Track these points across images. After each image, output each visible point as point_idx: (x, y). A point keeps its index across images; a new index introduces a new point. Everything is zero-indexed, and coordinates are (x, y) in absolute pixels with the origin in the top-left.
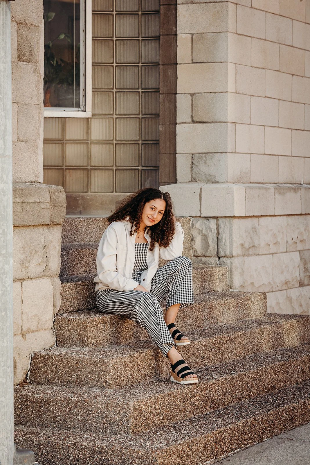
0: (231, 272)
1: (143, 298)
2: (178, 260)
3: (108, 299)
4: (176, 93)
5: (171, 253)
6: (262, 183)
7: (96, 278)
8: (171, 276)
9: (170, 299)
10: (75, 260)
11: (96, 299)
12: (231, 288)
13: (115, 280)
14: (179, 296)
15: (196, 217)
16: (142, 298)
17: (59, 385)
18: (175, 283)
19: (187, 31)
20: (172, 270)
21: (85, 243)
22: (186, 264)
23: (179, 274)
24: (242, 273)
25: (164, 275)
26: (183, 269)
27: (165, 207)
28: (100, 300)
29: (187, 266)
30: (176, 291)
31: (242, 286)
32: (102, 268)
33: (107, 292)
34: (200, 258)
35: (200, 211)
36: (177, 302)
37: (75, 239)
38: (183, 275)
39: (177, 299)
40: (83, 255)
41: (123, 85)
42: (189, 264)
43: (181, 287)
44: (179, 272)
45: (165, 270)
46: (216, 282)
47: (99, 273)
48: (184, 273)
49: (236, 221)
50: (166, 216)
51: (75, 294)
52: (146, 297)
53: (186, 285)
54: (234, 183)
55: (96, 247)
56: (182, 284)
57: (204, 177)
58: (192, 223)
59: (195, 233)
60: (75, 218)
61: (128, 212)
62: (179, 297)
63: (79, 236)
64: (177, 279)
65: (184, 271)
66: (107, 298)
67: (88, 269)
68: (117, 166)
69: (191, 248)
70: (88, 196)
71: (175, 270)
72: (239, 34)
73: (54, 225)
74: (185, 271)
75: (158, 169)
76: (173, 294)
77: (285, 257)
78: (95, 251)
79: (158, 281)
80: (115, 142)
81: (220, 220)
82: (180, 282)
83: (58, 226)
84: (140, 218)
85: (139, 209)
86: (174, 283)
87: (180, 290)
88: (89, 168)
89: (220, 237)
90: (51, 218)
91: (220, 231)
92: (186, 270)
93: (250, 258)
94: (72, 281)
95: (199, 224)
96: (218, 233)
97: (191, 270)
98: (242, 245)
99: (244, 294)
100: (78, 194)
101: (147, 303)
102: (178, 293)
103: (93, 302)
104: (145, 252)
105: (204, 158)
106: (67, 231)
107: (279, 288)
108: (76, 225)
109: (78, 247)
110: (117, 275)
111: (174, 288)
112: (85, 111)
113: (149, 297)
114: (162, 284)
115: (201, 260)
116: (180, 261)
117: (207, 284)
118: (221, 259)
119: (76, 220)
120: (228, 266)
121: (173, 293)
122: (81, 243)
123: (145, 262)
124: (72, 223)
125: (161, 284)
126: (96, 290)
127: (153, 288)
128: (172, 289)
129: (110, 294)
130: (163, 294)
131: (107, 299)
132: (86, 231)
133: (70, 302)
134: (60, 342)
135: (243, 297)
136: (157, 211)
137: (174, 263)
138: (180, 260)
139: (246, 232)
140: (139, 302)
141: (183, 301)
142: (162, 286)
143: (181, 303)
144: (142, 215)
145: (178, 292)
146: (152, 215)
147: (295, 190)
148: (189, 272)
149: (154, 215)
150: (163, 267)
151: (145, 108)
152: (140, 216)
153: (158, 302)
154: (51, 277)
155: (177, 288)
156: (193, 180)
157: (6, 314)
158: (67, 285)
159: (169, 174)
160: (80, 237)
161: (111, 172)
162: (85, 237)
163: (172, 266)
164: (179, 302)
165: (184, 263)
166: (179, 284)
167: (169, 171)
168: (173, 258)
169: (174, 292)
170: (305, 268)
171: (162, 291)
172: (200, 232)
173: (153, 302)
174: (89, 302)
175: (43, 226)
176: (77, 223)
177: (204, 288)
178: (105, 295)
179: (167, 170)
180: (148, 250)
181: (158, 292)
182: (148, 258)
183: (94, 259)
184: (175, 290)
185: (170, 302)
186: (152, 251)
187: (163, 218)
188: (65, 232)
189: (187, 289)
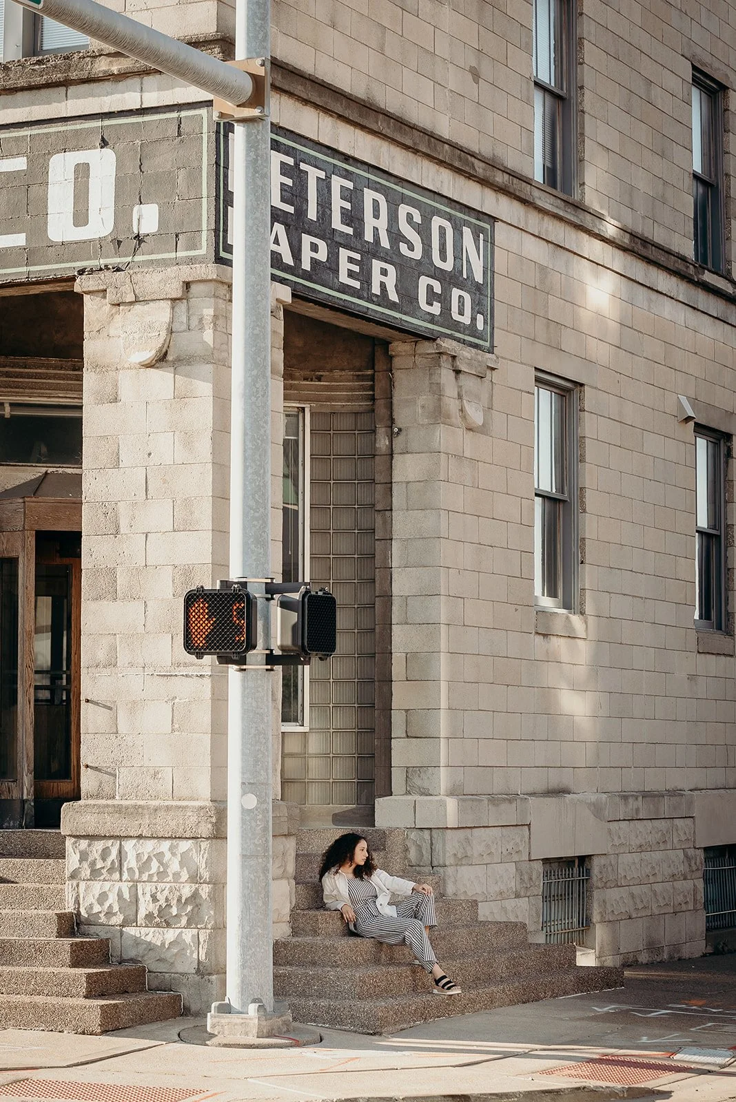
0: (444, 880)
4: (392, 709)
6: (476, 795)
12: (444, 896)
15: (410, 828)
17: (297, 966)
19: (401, 650)
31: (455, 894)
34: (414, 867)
35: (415, 823)
41: (340, 701)
49: (449, 832)
51: (306, 894)
54: (447, 795)
57: (418, 790)
58: (407, 834)
59: (409, 844)
63: (303, 846)
68: (333, 779)
69: (406, 858)
70: (305, 807)
72: (451, 653)
75: (374, 783)
77: (500, 869)
80: (331, 755)
81: (434, 831)
83: (293, 836)
88: (307, 780)
89: (433, 848)
90: (288, 829)
91: (434, 842)
93: (462, 868)
94: (304, 884)
95: (413, 835)
96: (432, 844)
98: (455, 855)
99: (457, 901)
105: (419, 772)
106: (298, 841)
107: (494, 898)
112: (303, 726)
118: (435, 868)
120: (442, 875)
133: (302, 901)
134: (295, 932)
135: (455, 904)
139: (459, 842)
147: (510, 801)
151: (361, 723)
154: (288, 878)
156: (408, 792)
157: (268, 900)
158: (300, 887)
159: (385, 787)
161: (328, 785)
167: (385, 784)
170: (521, 879)
172: (415, 842)
174: (317, 901)
175: (284, 836)
179: (383, 782)
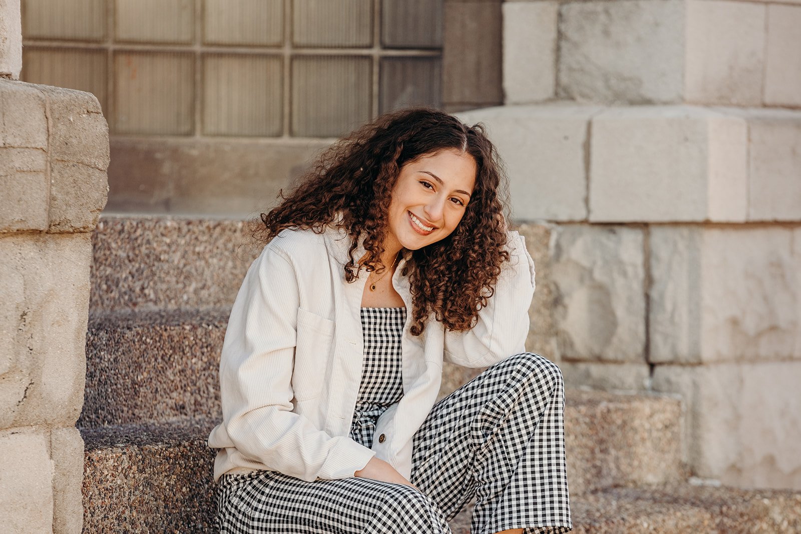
0: (694, 416)
1: (390, 506)
2: (510, 368)
3: (260, 506)
5: (485, 341)
7: (218, 430)
8: (487, 424)
9: (484, 510)
10: (144, 365)
11: (216, 508)
12: (693, 474)
13: (287, 441)
14: (518, 499)
15: (571, 222)
16: (385, 507)
18: (503, 453)
20: (491, 405)
21: (179, 309)
22: (543, 382)
23: (516, 418)
24: (735, 423)
25: (462, 423)
26: (532, 401)
27: (474, 178)
28: (230, 513)
29: (545, 388)
30: (506, 481)
31: (735, 469)
32: (241, 397)
33: (255, 482)
34: (582, 366)
35: (587, 201)
36: (511, 524)
37: (146, 291)
38: (530, 423)
39: (511, 512)
40: (172, 348)
42: (551, 384)
43: (524, 467)
44: (514, 413)
45: (464, 403)
46: (640, 450)
47: (231, 416)
48: (536, 413)
49: (712, 237)
50: (478, 213)
51: (136, 489)
52: (400, 503)
53: (541, 459)
54: (707, 105)
55: (220, 322)
56: (528, 457)
57: (600, 84)
58: (558, 247)
59: (565, 279)
60: (147, 220)
61: (341, 196)
62: (518, 505)
63: (159, 284)
64: (508, 437)
65: (534, 407)
66: (255, 504)
67: (188, 399)
68: (295, 46)
69: (553, 331)
70: (193, 146)
71: (503, 406)
73: (61, 233)
74: (539, 409)
75: (440, 58)
76: (496, 493)
78: (216, 334)
79: (440, 442)
81: (657, 235)
82: (519, 447)
83: (78, 239)
84: (381, 218)
85: (379, 186)
86: (499, 451)
87: (521, 477)
88: (198, 48)
89: (654, 294)
90: (51, 206)
91: (657, 273)
92: (541, 404)
93: (761, 369)
94: (129, 441)
95: (580, 248)
96: (649, 281)
97: (560, 405)
98: (735, 322)
99: (745, 496)
100: (159, 139)
101: (402, 525)
102: (513, 490)
103: (203, 520)
104: (396, 339)
105: (603, 18)
106: (117, 264)
108: (148, 242)
109: (156, 320)
110: (294, 422)
111: (497, 471)
113: (409, 501)
114: (454, 456)
115: (588, 375)
116: (519, 371)
117: (610, 459)
118: (658, 370)
119: (147, 225)
120: (684, 395)
121: (496, 487)
122: (166, 307)
123: (393, 375)
124: (133, 236)
125: (450, 454)
126: (217, 475)
127: (422, 470)
128: (491, 473)
129: (267, 491)
130: (460, 492)
131: (256, 509)
132: (185, 265)
133: (118, 518)
135: (741, 509)
136: (445, 195)
137: (497, 379)
138: (519, 367)
139: (746, 275)
140: (375, 521)
141: (531, 519)
142: (453, 461)
143: (524, 526)
144: (388, 206)
145: (513, 484)
146: (424, 206)
148: (553, 412)
149: (432, 207)
150: (457, 393)
152: (381, 211)
153: (443, 521)
154: (48, 426)
155: (508, 471)
156: (562, 94)
159: (478, 72)
160: (164, 286)
161: (275, 66)
162: (180, 286)
163: (491, 389)
164: (519, 523)
165: (533, 380)
166: (517, 457)
167: (478, 64)
168: (494, 361)
169: (499, 483)
171: (454, 479)
172: (586, 274)
173: (425, 522)
174: (188, 519)
175: (20, 239)
176: (151, 237)
177: (599, 474)
178: (248, 493)
179: (471, 58)
180: (405, 333)
181: (440, 484)
182: (404, 363)
183: (213, 365)
184: (503, 479)
185: (484, 522)
186: (418, 334)
187: (465, 217)
188: (110, 265)
189: (546, 474)
